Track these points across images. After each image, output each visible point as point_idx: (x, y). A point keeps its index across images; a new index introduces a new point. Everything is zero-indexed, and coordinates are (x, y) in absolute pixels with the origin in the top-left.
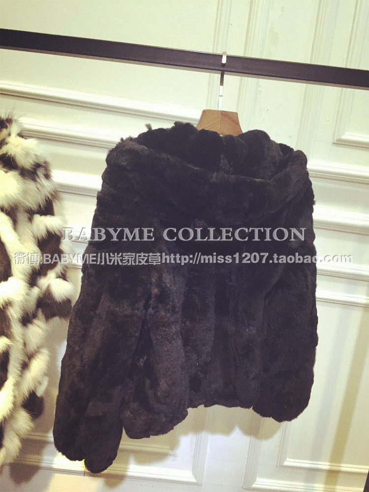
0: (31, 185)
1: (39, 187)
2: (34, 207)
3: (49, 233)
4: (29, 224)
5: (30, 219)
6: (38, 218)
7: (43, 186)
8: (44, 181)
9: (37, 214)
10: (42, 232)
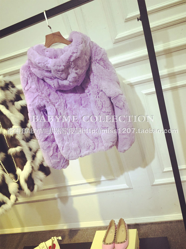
0: (8, 92)
1: (11, 92)
2: (13, 99)
3: (22, 107)
4: (14, 106)
5: (13, 104)
6: (16, 103)
7: (12, 91)
8: (12, 89)
9: (15, 101)
10: (19, 107)
